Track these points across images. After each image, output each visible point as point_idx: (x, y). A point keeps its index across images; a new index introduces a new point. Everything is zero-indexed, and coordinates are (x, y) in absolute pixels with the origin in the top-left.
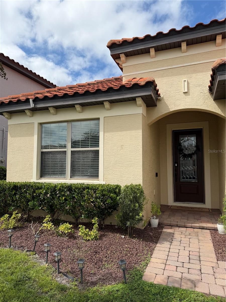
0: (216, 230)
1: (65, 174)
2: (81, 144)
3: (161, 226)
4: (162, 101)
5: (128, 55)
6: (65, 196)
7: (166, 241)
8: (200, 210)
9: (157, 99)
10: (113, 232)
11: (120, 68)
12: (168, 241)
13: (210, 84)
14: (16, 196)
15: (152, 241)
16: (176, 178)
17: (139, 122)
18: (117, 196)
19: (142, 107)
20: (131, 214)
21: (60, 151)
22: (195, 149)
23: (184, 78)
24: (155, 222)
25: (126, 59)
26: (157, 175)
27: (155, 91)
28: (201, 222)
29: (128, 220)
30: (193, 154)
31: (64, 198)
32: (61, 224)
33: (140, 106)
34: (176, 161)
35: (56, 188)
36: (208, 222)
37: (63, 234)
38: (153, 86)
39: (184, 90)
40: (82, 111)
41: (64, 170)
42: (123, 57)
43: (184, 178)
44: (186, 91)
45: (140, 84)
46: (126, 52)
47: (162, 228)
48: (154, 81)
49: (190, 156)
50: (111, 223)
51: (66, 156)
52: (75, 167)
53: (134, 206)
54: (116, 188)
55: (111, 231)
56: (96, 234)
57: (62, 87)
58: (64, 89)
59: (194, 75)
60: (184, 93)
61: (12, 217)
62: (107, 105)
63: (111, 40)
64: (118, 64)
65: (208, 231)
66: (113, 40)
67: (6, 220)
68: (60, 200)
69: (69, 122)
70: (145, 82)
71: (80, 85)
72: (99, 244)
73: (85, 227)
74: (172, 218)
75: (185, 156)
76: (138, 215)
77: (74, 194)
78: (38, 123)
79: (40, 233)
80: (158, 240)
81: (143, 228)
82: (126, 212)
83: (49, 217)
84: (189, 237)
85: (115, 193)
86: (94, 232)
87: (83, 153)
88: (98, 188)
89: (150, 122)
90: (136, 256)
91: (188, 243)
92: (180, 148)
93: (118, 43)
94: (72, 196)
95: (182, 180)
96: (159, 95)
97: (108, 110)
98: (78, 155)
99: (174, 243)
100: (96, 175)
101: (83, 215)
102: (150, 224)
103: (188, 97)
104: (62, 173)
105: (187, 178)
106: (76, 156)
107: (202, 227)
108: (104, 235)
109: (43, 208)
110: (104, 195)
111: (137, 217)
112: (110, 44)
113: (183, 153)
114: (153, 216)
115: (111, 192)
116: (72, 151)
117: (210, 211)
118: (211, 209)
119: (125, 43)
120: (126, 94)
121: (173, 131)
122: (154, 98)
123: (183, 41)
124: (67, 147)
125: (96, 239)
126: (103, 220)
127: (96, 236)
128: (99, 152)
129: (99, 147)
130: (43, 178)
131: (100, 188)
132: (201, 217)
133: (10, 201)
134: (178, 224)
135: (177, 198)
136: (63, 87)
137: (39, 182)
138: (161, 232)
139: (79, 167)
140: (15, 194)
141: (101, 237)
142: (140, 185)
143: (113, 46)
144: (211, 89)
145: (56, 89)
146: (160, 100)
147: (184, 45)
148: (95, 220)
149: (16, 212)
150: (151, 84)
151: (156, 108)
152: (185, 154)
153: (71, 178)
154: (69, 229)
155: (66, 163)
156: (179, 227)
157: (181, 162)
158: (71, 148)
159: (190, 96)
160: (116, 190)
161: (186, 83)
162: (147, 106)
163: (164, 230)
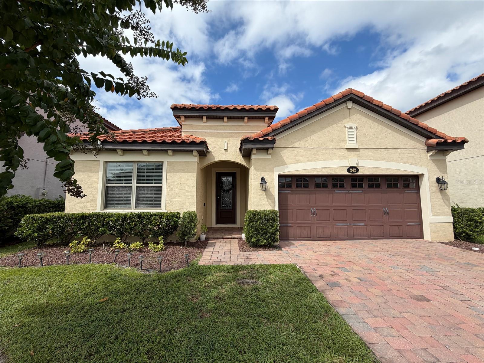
0: (241, 238)
1: (130, 205)
2: (146, 181)
3: (207, 239)
4: (210, 153)
5: (186, 117)
6: (135, 222)
7: (211, 247)
8: (233, 228)
9: (207, 152)
10: (174, 246)
11: (179, 123)
12: (212, 247)
13: (240, 147)
14: (84, 224)
15: (202, 248)
16: (218, 207)
17: (195, 167)
18: (179, 220)
19: (196, 157)
20: (188, 231)
21: (126, 186)
22: (231, 186)
23: (226, 140)
24: (203, 237)
25: (185, 119)
26: (205, 204)
27: (206, 147)
28: (233, 235)
29: (186, 235)
30: (230, 190)
31: (134, 223)
32: (131, 243)
33: (195, 156)
34: (218, 194)
35: (127, 216)
36: (237, 234)
37: (134, 250)
38: (205, 144)
39: (225, 148)
40: (148, 155)
41: (129, 202)
42: (182, 118)
43: (223, 207)
44: (226, 148)
45: (196, 142)
46: (185, 115)
47: (208, 240)
48: (206, 141)
49: (228, 191)
50: (171, 241)
51: (131, 191)
52: (140, 199)
53: (191, 225)
54: (177, 214)
55: (172, 245)
56: (162, 247)
57: (125, 131)
58: (128, 133)
59: (231, 139)
60: (225, 150)
61: (82, 242)
62: (170, 153)
63: (174, 105)
64: (178, 121)
65: (237, 239)
66: (176, 104)
67: (75, 245)
68: (131, 225)
69: (135, 163)
70: (200, 141)
71: (143, 130)
72: (165, 253)
73: (153, 243)
74: (215, 234)
75: (225, 191)
76: (194, 231)
77: (143, 220)
78: (104, 161)
79: (112, 252)
80: (205, 247)
81: (195, 242)
82: (185, 230)
83: (119, 240)
84: (225, 243)
85: (177, 217)
86: (160, 246)
87: (147, 188)
88: (164, 215)
89: (201, 167)
90: (192, 256)
91: (225, 246)
92: (221, 185)
93: (179, 108)
94: (141, 222)
95: (222, 208)
96: (208, 149)
97: (170, 156)
98: (143, 189)
99: (216, 247)
100: (159, 206)
101: (150, 235)
102: (199, 239)
103: (227, 152)
104: (127, 204)
105: (225, 207)
106: (142, 190)
107: (234, 237)
108: (167, 248)
109: (113, 233)
110: (168, 220)
111: (193, 232)
112: (173, 107)
113: (223, 189)
114: (202, 233)
115: (174, 217)
116: (137, 187)
117: (239, 228)
118: (240, 227)
119: (185, 108)
120: (186, 147)
121: (217, 173)
122: (205, 151)
123: (225, 116)
124: (132, 183)
125: (162, 250)
126: (166, 238)
127: (163, 248)
128: (162, 188)
129: (162, 184)
130: (107, 209)
131: (165, 215)
132: (233, 232)
133: (76, 229)
134: (218, 237)
135: (218, 222)
136: (127, 131)
137: (105, 212)
138: (208, 243)
139: (143, 199)
140: (83, 223)
141: (166, 249)
142: (194, 211)
143: (175, 109)
144: (240, 149)
145: (120, 132)
146: (209, 152)
147: (225, 119)
148: (161, 238)
149: (86, 237)
150: (204, 143)
151: (207, 157)
152: (224, 190)
153: (135, 208)
154: (140, 245)
155: (131, 196)
156: (219, 239)
157: (222, 195)
158: (137, 183)
159: (228, 153)
160: (177, 216)
161: (226, 143)
162: (200, 156)
163: (209, 241)
